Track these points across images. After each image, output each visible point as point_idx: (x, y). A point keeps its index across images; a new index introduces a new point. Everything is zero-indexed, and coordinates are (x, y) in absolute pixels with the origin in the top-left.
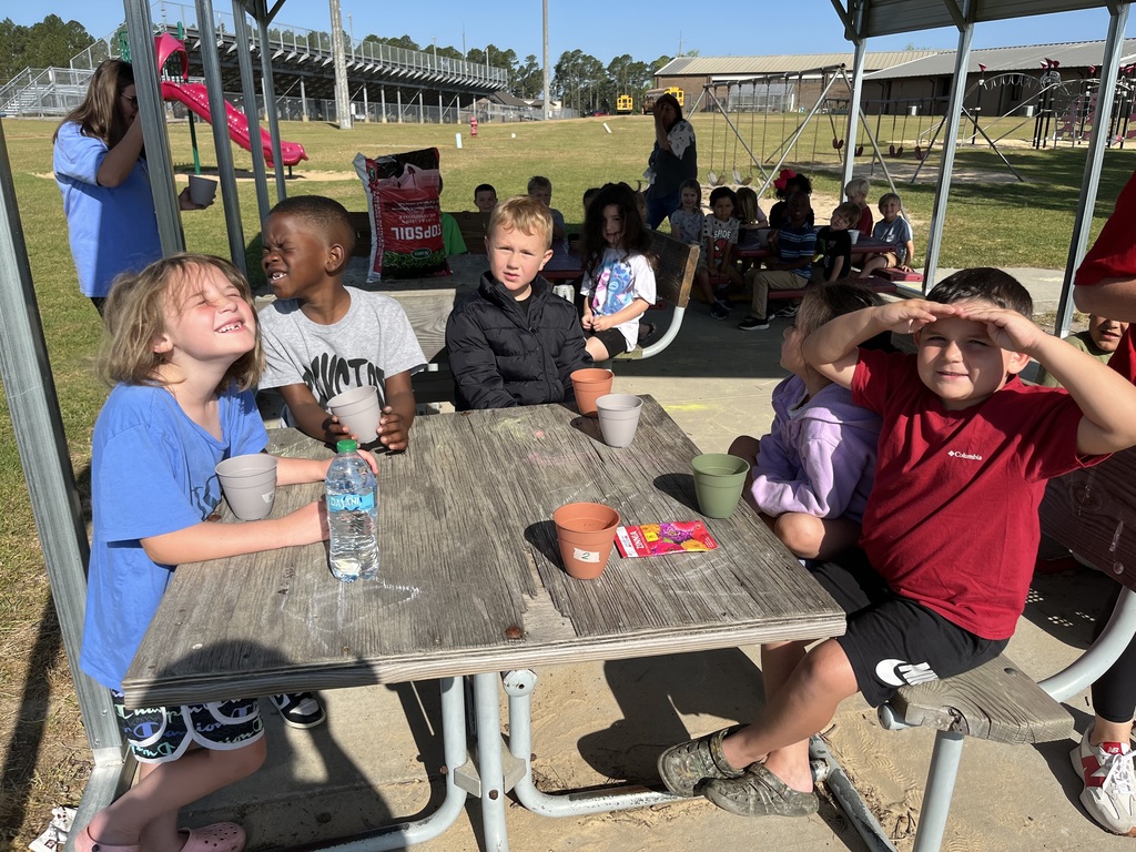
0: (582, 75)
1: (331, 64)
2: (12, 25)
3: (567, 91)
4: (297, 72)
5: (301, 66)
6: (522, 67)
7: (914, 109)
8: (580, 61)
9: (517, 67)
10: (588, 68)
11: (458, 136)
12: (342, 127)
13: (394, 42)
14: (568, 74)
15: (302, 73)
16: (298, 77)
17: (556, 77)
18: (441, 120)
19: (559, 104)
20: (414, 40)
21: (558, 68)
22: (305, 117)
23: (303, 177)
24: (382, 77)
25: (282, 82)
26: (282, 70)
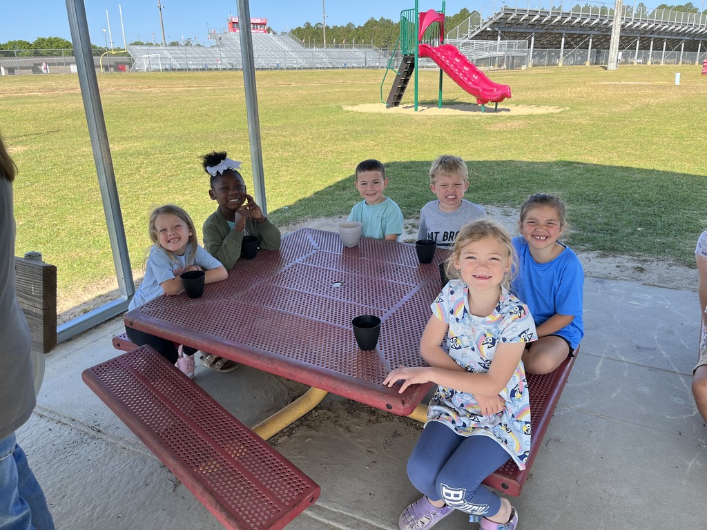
4: (589, 32)
5: (592, 28)
11: (678, 75)
12: (609, 68)
13: (680, 8)
15: (592, 32)
16: (589, 35)
18: (697, 62)
20: (695, 6)
22: (588, 63)
23: (509, 110)
24: (653, 33)
25: (578, 40)
26: (578, 32)
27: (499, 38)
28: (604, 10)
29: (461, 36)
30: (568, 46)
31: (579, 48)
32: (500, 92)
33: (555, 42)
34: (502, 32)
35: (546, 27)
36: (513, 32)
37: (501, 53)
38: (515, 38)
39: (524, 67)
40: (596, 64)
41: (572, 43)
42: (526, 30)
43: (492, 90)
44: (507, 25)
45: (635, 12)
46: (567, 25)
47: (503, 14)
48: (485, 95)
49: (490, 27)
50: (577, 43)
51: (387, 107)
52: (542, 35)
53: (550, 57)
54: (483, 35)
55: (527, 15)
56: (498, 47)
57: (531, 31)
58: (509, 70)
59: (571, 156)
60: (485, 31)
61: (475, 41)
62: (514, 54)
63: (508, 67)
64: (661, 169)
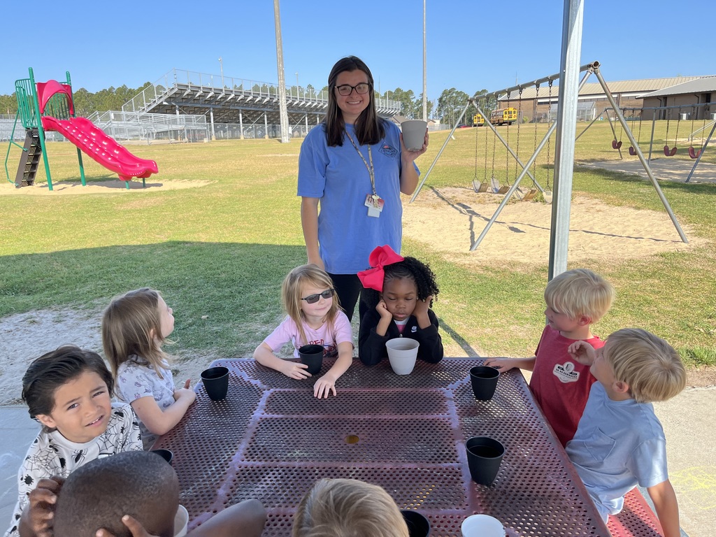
0: (456, 103)
1: (277, 102)
2: (126, 88)
3: (446, 114)
4: (262, 109)
5: (264, 105)
6: (418, 100)
7: (684, 116)
8: (454, 95)
9: (415, 100)
10: (459, 99)
12: (283, 141)
14: (446, 103)
15: (266, 109)
16: (263, 112)
17: (439, 105)
19: (438, 122)
21: (440, 100)
22: (267, 136)
23: (161, 185)
24: (317, 110)
25: (255, 115)
26: (253, 109)
27: (178, 112)
28: (272, 90)
29: (136, 109)
30: (246, 121)
31: (257, 123)
32: (143, 167)
33: (234, 118)
34: (180, 107)
35: (223, 103)
36: (192, 107)
37: (181, 126)
38: (195, 113)
39: (206, 140)
40: (274, 137)
41: (250, 119)
42: (203, 106)
43: (135, 166)
44: (184, 100)
45: (305, 92)
46: (242, 103)
47: (176, 90)
48: (127, 171)
49: (166, 101)
50: (254, 119)
51: (17, 187)
52: (220, 110)
53: (233, 131)
54: (159, 109)
55: (202, 92)
56: (178, 120)
57: (208, 106)
58: (192, 143)
59: (185, 234)
60: (161, 105)
61: (152, 114)
62: (194, 127)
63: (189, 139)
64: (263, 242)
